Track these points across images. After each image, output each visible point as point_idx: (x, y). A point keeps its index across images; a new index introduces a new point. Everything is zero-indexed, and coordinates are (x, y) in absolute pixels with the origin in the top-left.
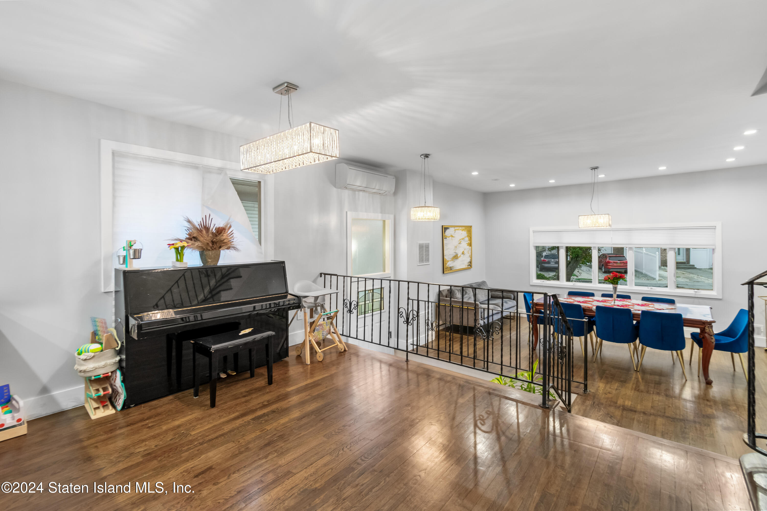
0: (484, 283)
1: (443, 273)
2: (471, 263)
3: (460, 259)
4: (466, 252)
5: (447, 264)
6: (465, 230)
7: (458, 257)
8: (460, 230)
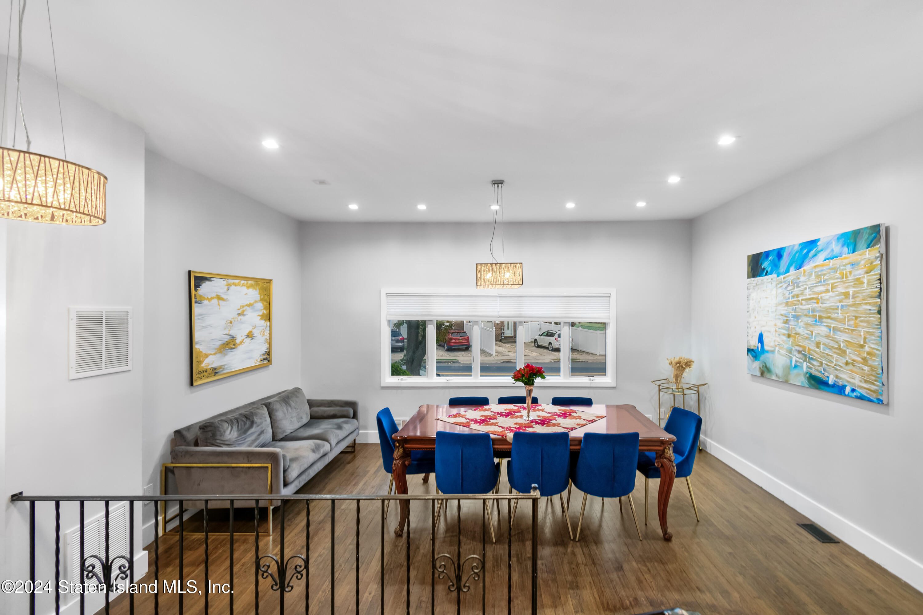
0: (296, 391)
1: (192, 384)
2: (269, 354)
3: (241, 349)
4: (256, 332)
5: (204, 363)
6: (255, 287)
7: (236, 345)
8: (241, 286)
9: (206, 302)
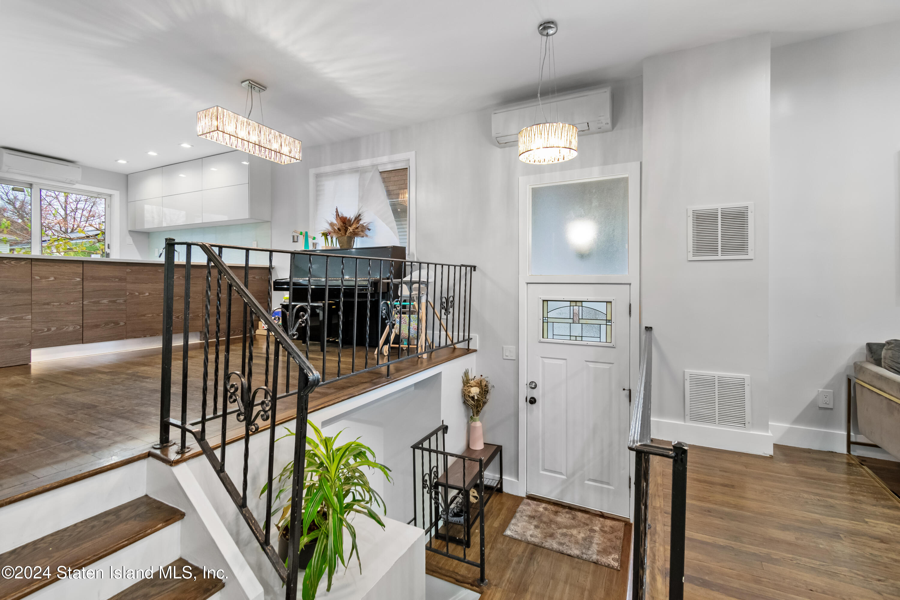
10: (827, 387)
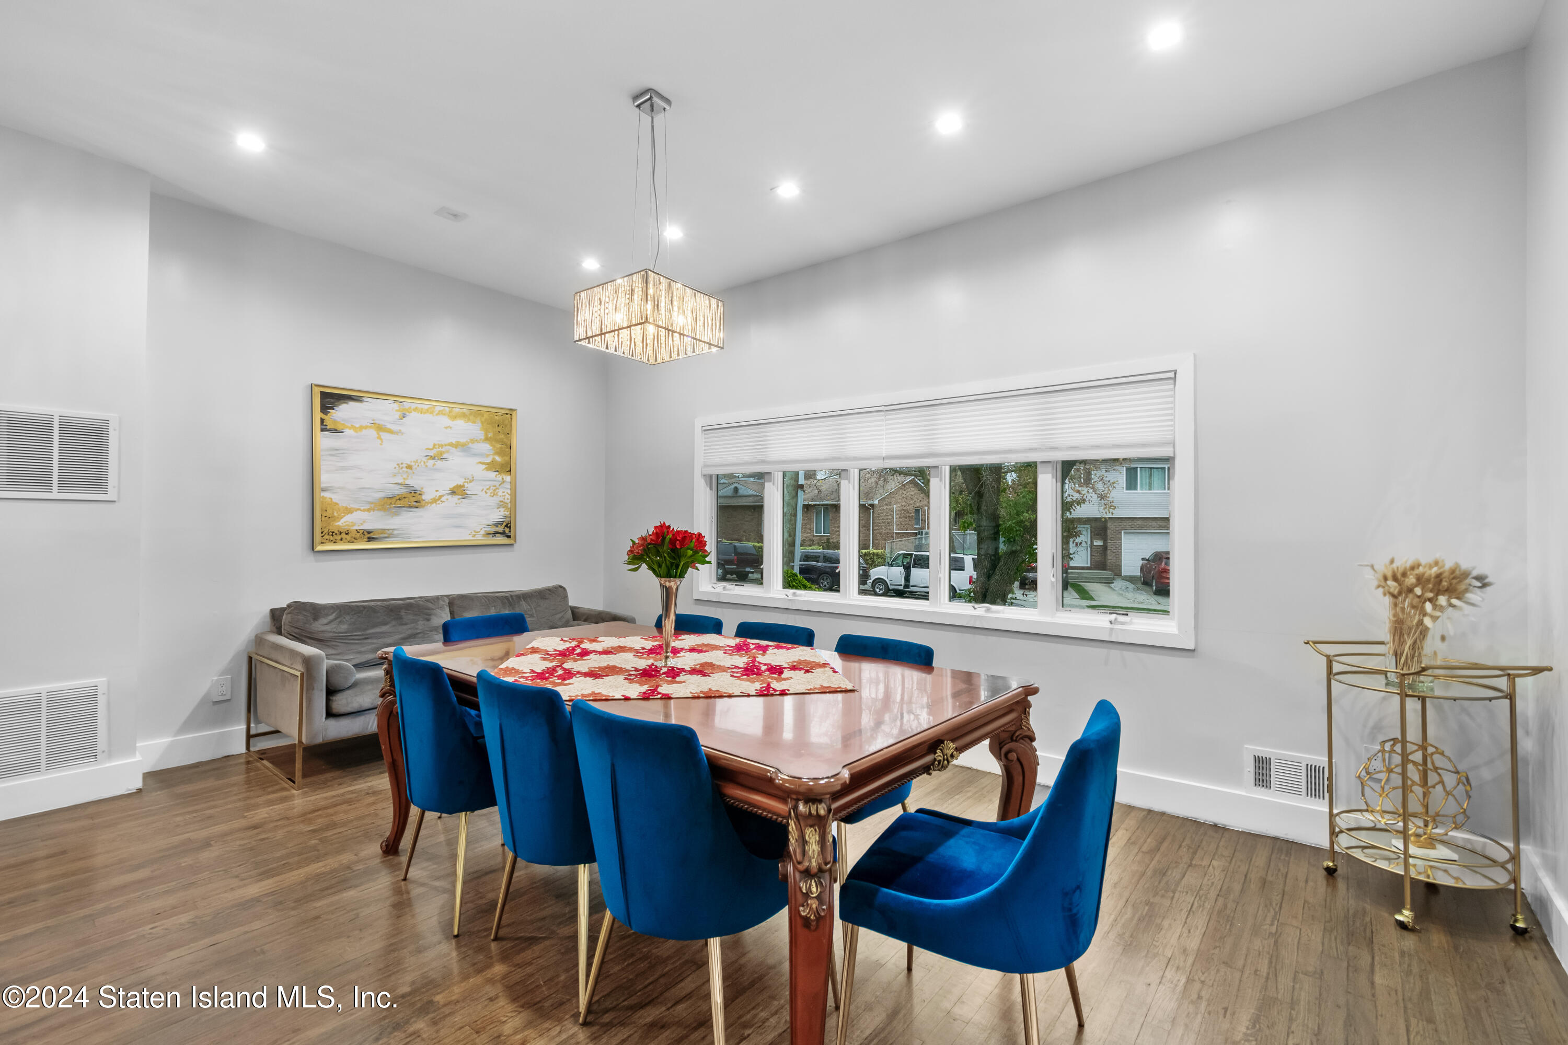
1: (313, 548)
2: (508, 526)
3: (433, 510)
4: (474, 488)
5: (342, 521)
6: (471, 417)
7: (423, 503)
8: (435, 414)
9: (348, 432)
10: (222, 674)
